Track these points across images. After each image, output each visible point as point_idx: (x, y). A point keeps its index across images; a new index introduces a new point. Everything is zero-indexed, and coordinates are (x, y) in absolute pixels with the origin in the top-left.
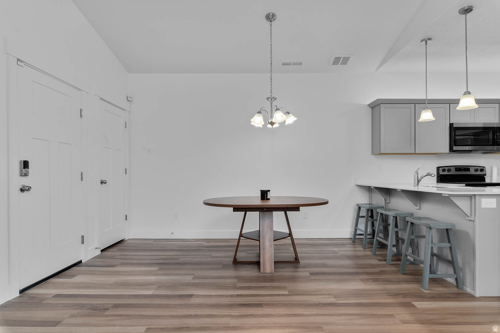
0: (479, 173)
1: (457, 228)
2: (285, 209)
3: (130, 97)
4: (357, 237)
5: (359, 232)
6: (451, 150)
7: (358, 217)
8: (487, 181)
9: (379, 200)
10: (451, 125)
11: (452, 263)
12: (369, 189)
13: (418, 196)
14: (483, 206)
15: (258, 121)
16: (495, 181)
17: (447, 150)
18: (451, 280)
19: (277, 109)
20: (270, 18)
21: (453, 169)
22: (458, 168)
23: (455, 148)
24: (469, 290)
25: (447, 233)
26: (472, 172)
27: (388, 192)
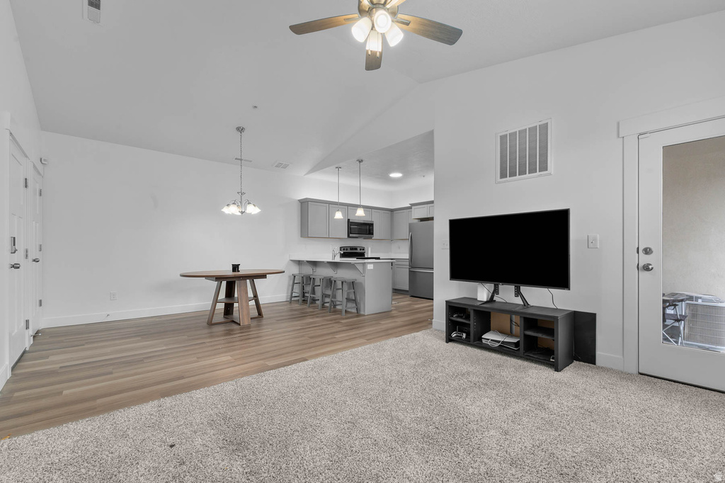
0: (362, 251)
1: (357, 281)
2: (253, 277)
3: (45, 160)
4: (293, 299)
5: (294, 294)
6: (348, 236)
7: (294, 283)
8: (366, 256)
9: (308, 270)
10: (349, 220)
11: (355, 301)
12: (299, 263)
13: (335, 265)
14: (368, 268)
15: (233, 210)
16: (369, 256)
17: (346, 237)
18: (354, 311)
19: (249, 203)
20: (240, 130)
21: (349, 249)
22: (352, 248)
23: (351, 235)
24: (362, 313)
25: (353, 284)
26: (358, 251)
27: (314, 264)
